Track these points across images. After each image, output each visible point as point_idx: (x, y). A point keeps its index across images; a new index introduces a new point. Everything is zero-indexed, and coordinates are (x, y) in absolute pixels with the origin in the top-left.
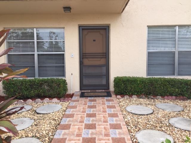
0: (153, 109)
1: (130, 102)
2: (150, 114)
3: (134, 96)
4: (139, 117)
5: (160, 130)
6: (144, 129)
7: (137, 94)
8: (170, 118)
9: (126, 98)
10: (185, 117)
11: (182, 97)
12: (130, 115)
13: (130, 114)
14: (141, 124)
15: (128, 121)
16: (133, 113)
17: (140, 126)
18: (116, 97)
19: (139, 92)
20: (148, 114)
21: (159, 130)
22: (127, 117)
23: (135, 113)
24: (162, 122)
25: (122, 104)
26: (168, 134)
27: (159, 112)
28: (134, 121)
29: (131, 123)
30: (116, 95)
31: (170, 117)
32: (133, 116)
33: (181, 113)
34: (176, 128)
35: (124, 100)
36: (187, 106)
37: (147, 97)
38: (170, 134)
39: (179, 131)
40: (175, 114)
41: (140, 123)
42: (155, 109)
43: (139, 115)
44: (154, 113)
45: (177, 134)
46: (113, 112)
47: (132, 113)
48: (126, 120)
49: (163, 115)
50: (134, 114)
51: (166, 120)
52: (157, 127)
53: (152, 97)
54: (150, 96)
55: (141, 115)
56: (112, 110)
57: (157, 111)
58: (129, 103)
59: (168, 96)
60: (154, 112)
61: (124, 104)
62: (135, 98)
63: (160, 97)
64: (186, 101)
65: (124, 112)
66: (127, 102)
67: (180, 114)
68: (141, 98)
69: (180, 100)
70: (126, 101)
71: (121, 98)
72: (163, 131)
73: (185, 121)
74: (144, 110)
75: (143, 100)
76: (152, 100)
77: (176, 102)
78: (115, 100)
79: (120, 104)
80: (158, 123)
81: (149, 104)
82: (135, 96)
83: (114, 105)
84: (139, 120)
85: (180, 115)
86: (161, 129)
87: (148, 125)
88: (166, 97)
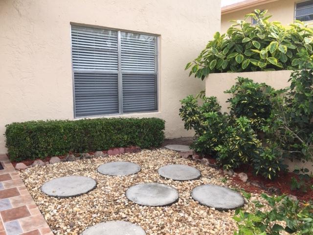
0: (94, 177)
1: (47, 173)
2: (92, 190)
3: (53, 159)
4: (73, 202)
5: (118, 219)
6: (89, 226)
7: (60, 153)
8: (126, 189)
9: (37, 166)
10: (148, 181)
11: (133, 148)
12: (53, 203)
13: (53, 201)
14: (81, 217)
15: (52, 218)
16: (59, 195)
17: (79, 223)
18: (14, 166)
19: (63, 149)
20: (89, 192)
21: (115, 220)
22: (49, 209)
23: (64, 195)
24: (117, 200)
25: (31, 180)
26: (132, 221)
27: (106, 182)
28: (65, 213)
29: (60, 220)
30: (14, 162)
31: (126, 186)
32: (60, 203)
33: (139, 175)
34: (140, 205)
35: (33, 170)
36: (143, 162)
37: (80, 156)
38: (136, 222)
39: (147, 212)
40: (132, 179)
41: (78, 216)
42: (98, 178)
43: (72, 197)
44: (98, 186)
45: (145, 217)
46: (13, 207)
47: (56, 197)
48: (48, 216)
49: (114, 185)
50: (62, 197)
51: (121, 194)
52: (110, 213)
53: (88, 155)
54: (83, 154)
55: (75, 196)
56: (11, 200)
57: (102, 181)
58: (46, 176)
59: (112, 149)
60: (97, 184)
61: (34, 180)
62: (55, 162)
63: (102, 152)
64: (139, 153)
65: (40, 199)
66: (41, 173)
67: (138, 177)
68: (68, 161)
69: (131, 153)
70: (38, 172)
71: (26, 166)
72: (122, 218)
73: (149, 188)
74: (80, 185)
75: (72, 164)
76: (89, 160)
77: (126, 157)
78: (13, 174)
79: (26, 181)
80: (111, 204)
81: (84, 170)
82: (57, 158)
83: (12, 187)
84: (75, 209)
85: (138, 179)
86: (118, 216)
87: (94, 215)
88: (110, 151)
